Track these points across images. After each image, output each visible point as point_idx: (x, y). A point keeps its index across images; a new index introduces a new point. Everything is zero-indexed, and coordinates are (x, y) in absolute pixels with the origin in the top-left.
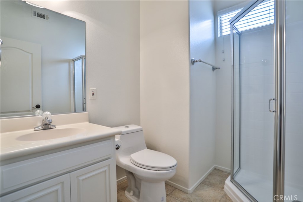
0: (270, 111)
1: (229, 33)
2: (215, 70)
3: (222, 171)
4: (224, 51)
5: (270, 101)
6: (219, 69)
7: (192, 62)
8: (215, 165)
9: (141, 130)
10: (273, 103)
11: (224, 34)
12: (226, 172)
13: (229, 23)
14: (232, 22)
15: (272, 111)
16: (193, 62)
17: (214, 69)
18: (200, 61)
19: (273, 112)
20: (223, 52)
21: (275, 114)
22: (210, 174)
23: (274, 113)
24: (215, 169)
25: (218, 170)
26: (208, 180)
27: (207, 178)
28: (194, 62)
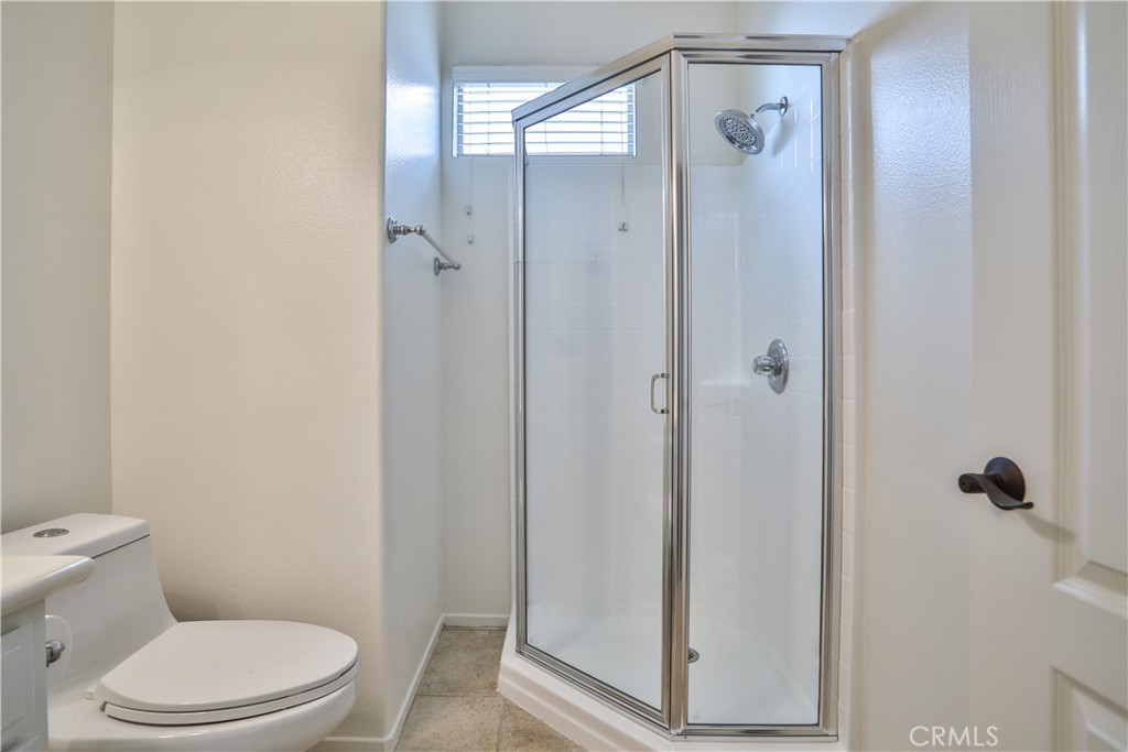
0: (655, 411)
1: (510, 149)
2: (442, 271)
3: (470, 630)
4: (470, 207)
5: (653, 380)
6: (457, 268)
7: (389, 232)
8: (443, 615)
9: (140, 538)
10: (661, 384)
11: (467, 150)
12: (483, 629)
13: (509, 117)
14: (524, 118)
15: (659, 410)
16: (393, 233)
17: (439, 267)
18: (421, 232)
19: (663, 411)
20: (469, 213)
21: (667, 418)
22: (436, 653)
23: (665, 415)
24: (445, 628)
25: (456, 628)
26: (435, 678)
27: (429, 670)
28: (397, 231)
